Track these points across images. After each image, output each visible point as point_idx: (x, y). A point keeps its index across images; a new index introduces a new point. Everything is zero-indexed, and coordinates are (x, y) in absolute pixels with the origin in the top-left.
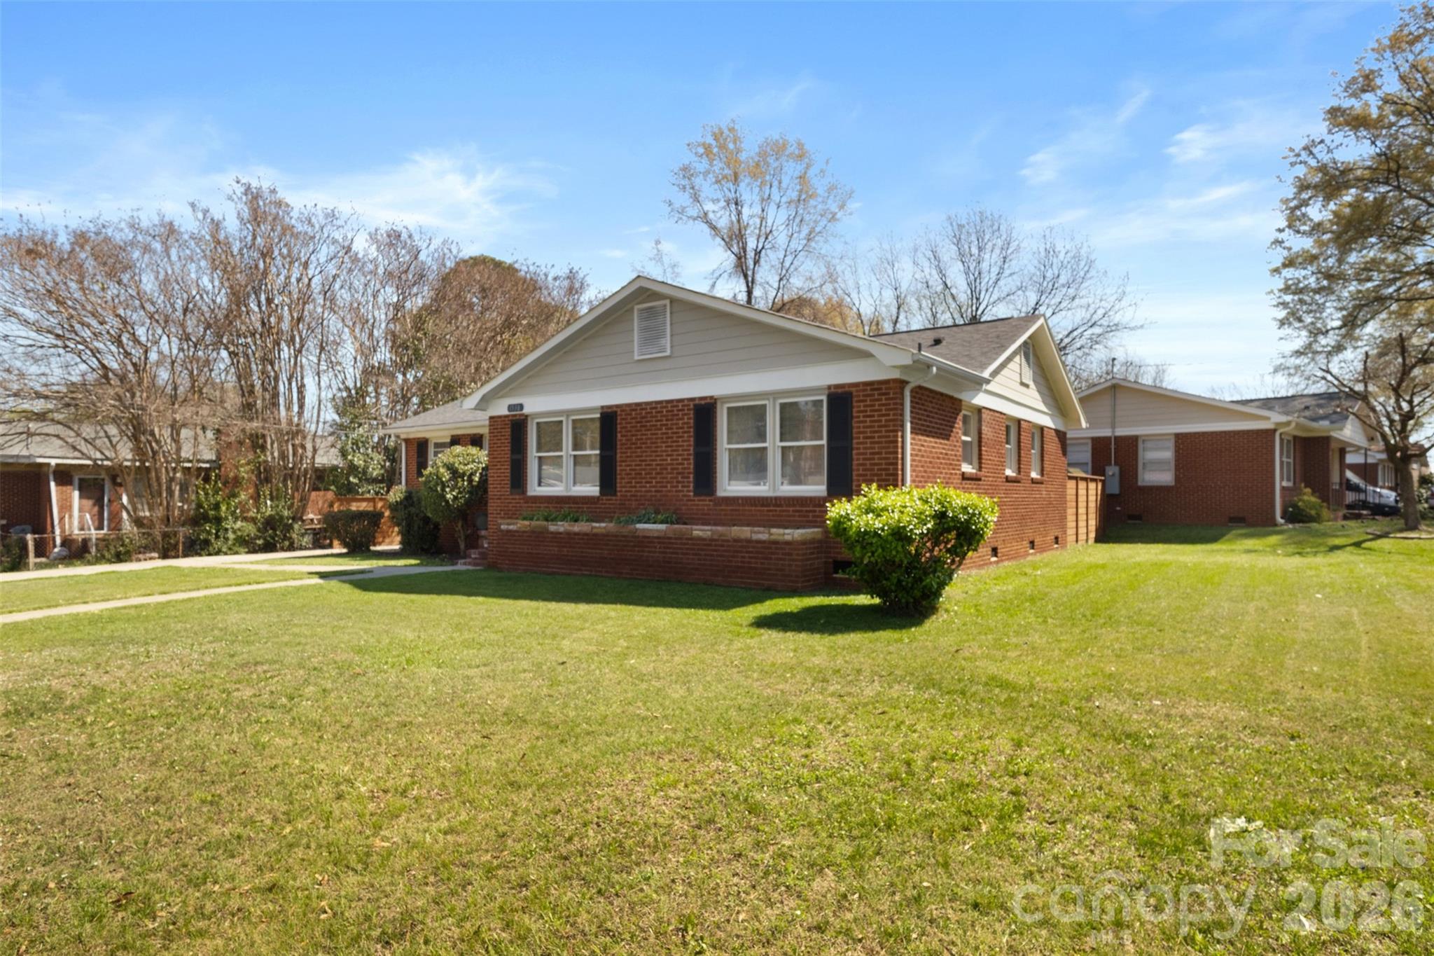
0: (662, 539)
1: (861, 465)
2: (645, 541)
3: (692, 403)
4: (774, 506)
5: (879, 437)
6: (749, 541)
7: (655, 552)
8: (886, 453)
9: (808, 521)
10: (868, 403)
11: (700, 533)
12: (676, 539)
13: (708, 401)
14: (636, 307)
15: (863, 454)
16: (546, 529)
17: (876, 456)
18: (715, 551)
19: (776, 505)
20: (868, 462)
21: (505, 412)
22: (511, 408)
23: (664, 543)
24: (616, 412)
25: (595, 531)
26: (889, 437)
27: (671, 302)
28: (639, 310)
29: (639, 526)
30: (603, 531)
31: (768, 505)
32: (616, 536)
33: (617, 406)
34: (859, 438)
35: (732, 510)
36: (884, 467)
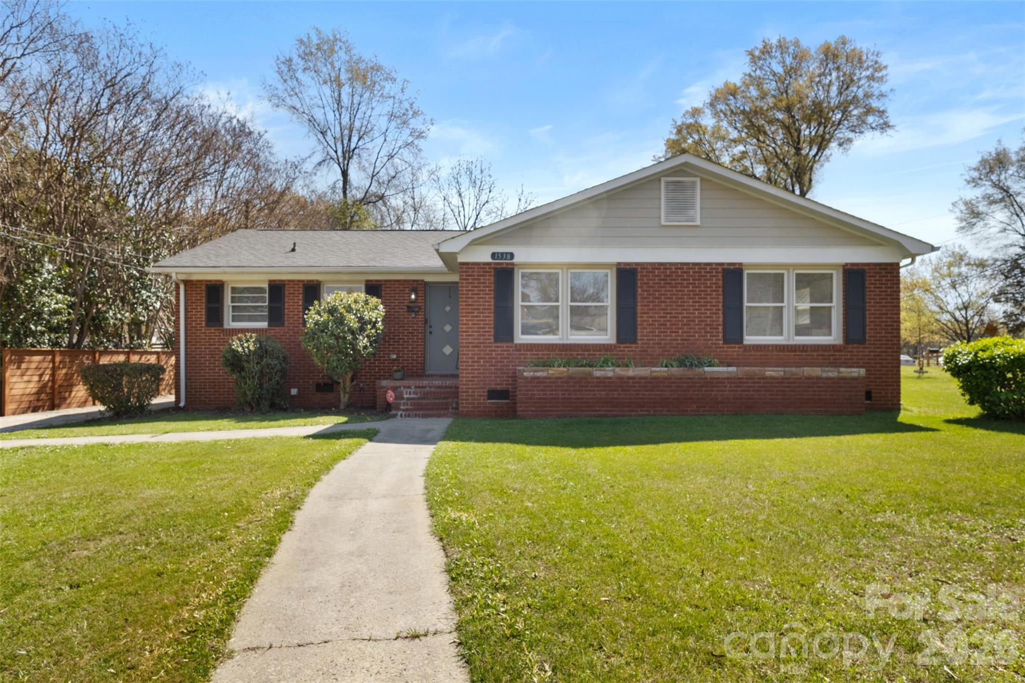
0: (730, 379)
1: (873, 322)
2: (715, 381)
3: (720, 267)
4: (800, 351)
5: (886, 303)
6: (819, 378)
7: (725, 391)
8: (891, 314)
9: (829, 363)
10: (877, 278)
11: (773, 374)
12: (746, 379)
13: (737, 266)
14: (663, 180)
15: (873, 314)
16: (590, 374)
17: (884, 316)
18: (787, 387)
19: (803, 351)
20: (877, 320)
21: (489, 259)
22: (494, 255)
23: (733, 383)
24: (636, 269)
25: (654, 374)
26: (893, 303)
27: (701, 180)
28: (667, 183)
29: (706, 369)
30: (666, 374)
31: (795, 351)
32: (680, 379)
33: (637, 264)
34: (870, 303)
35: (761, 355)
36: (889, 323)
